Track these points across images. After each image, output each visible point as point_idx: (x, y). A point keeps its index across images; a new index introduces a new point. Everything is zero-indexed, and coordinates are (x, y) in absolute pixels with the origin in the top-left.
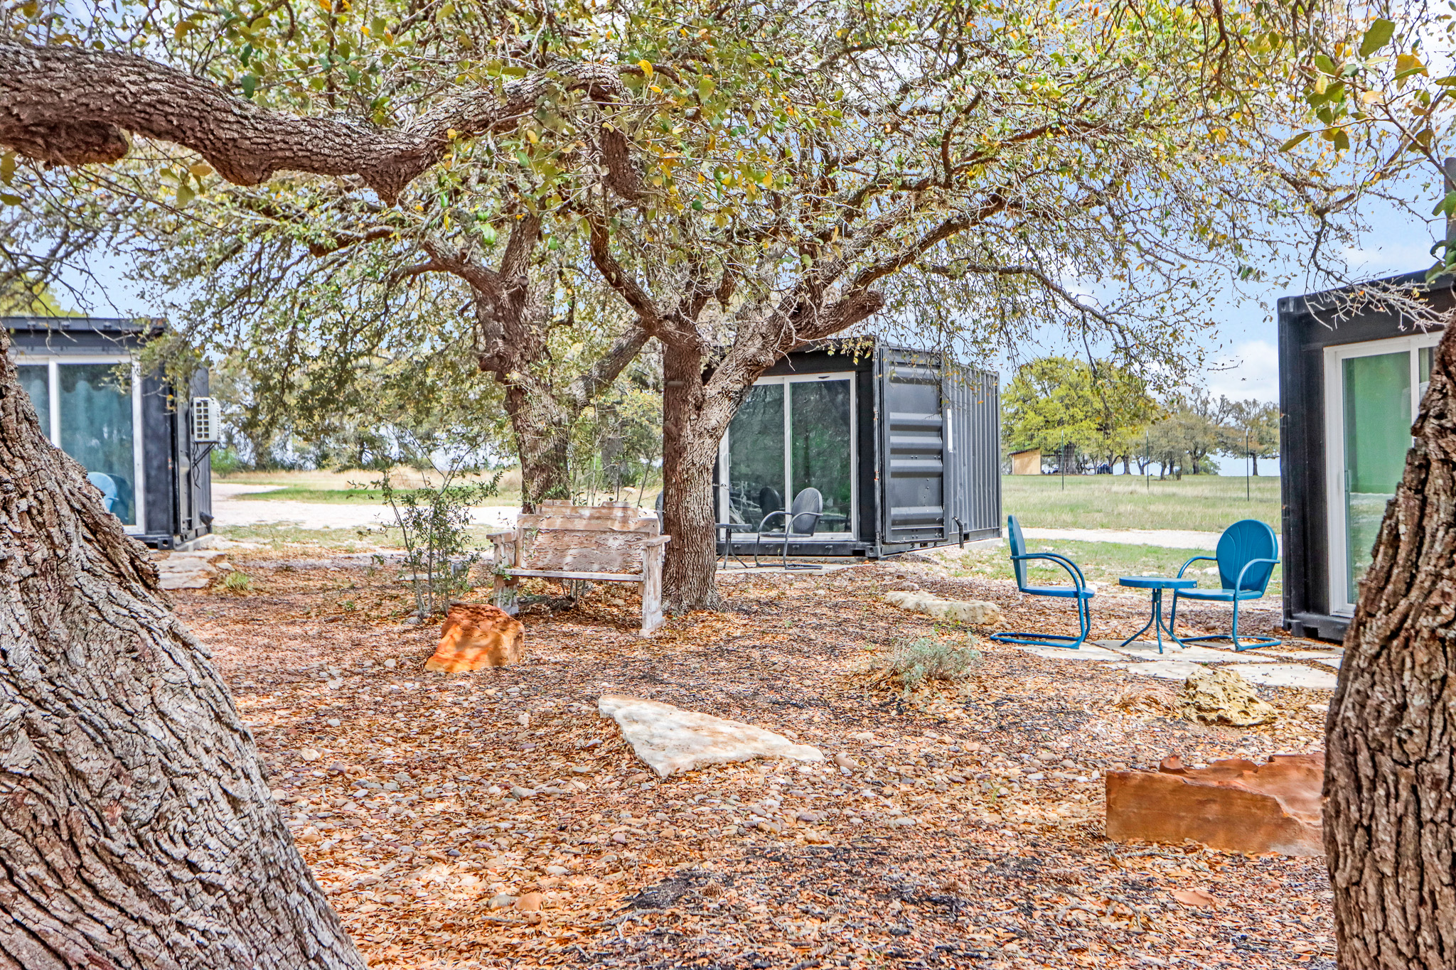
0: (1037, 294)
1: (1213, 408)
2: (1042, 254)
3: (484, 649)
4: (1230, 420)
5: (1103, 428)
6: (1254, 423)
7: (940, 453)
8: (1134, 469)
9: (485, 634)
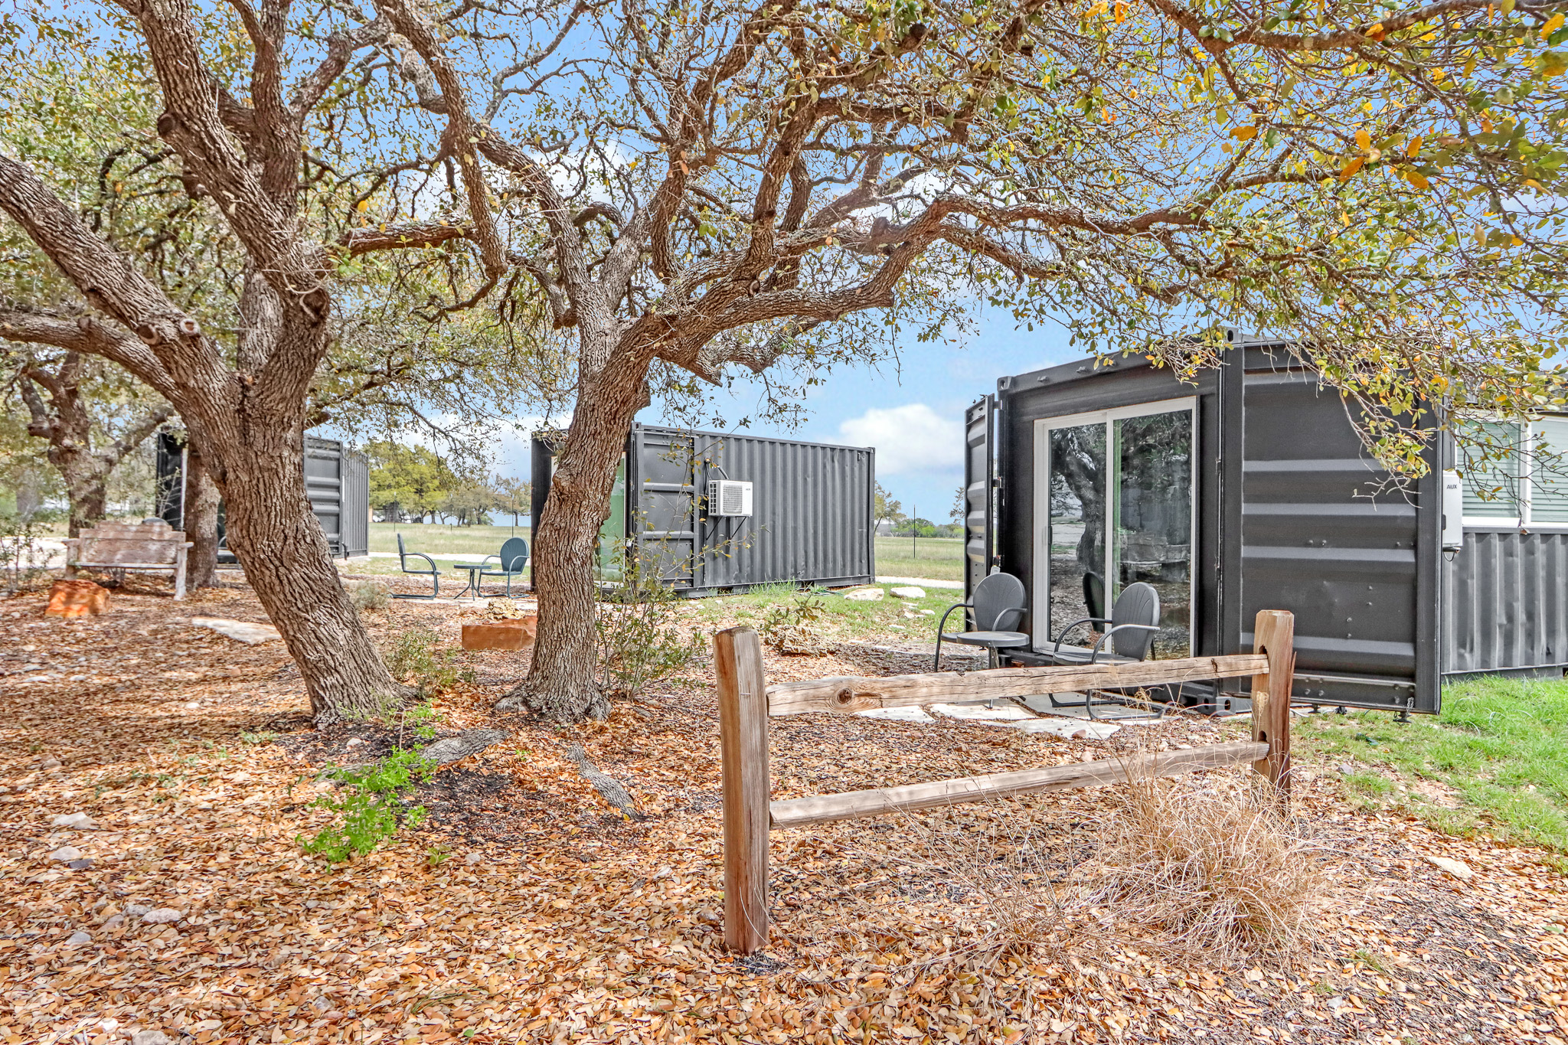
0: (409, 417)
1: (491, 481)
2: (412, 395)
3: (85, 605)
4: (502, 490)
5: (419, 492)
6: (517, 492)
7: (338, 502)
8: (438, 519)
9: (82, 597)
